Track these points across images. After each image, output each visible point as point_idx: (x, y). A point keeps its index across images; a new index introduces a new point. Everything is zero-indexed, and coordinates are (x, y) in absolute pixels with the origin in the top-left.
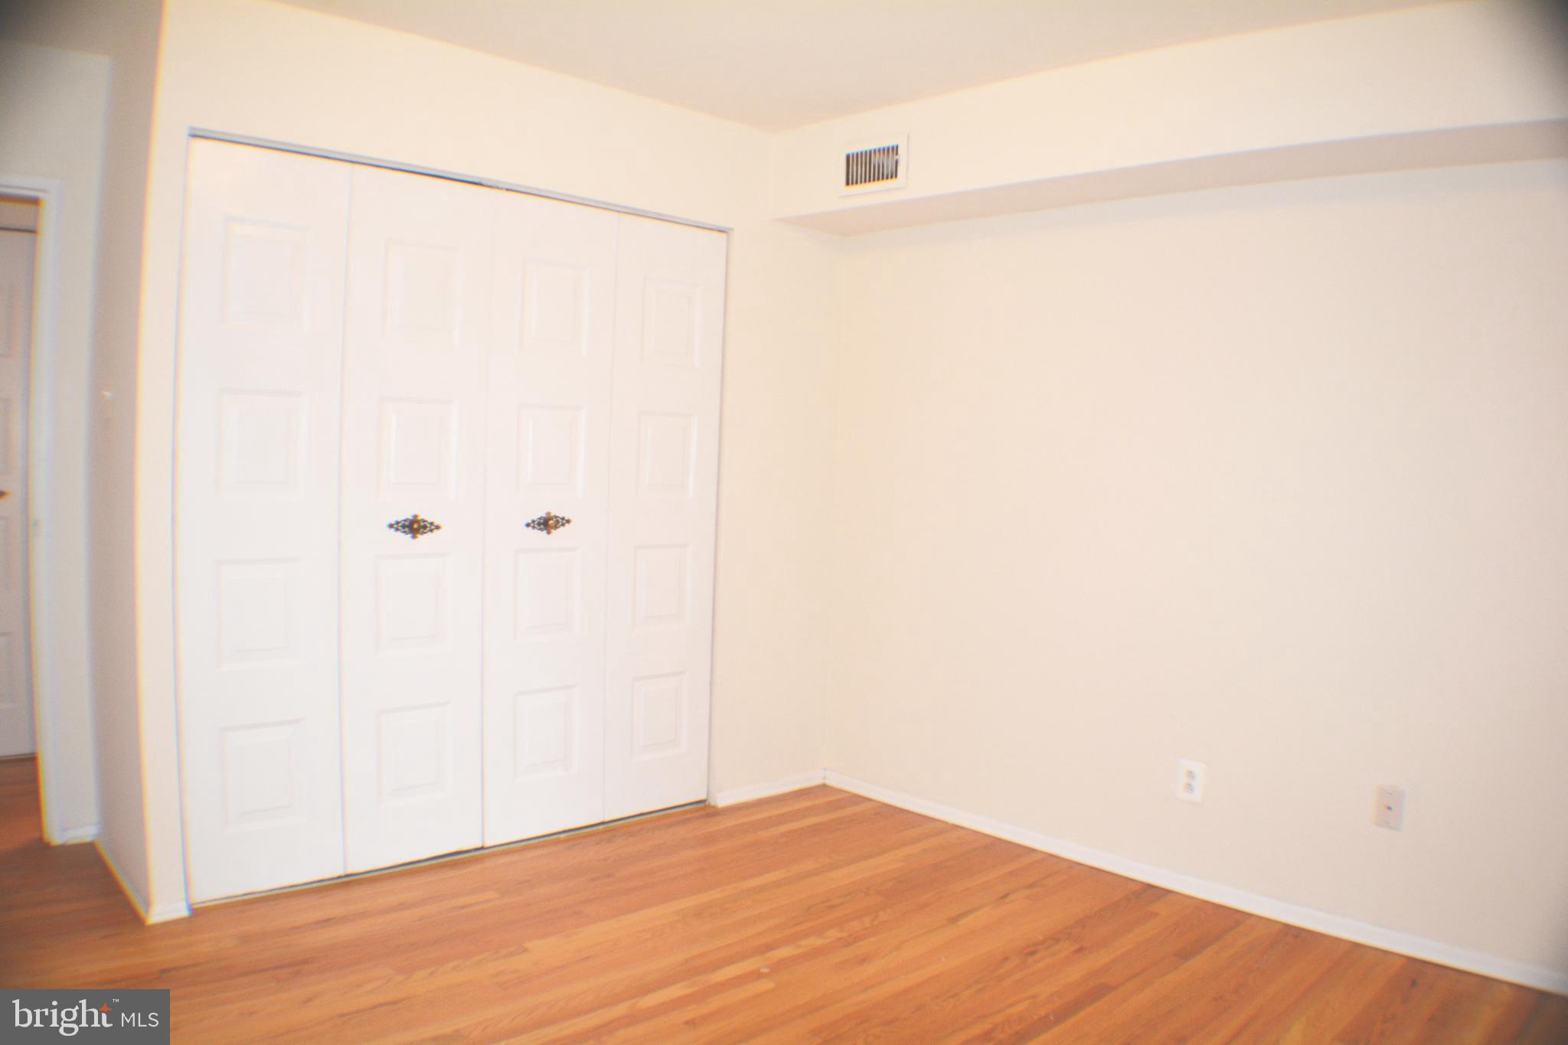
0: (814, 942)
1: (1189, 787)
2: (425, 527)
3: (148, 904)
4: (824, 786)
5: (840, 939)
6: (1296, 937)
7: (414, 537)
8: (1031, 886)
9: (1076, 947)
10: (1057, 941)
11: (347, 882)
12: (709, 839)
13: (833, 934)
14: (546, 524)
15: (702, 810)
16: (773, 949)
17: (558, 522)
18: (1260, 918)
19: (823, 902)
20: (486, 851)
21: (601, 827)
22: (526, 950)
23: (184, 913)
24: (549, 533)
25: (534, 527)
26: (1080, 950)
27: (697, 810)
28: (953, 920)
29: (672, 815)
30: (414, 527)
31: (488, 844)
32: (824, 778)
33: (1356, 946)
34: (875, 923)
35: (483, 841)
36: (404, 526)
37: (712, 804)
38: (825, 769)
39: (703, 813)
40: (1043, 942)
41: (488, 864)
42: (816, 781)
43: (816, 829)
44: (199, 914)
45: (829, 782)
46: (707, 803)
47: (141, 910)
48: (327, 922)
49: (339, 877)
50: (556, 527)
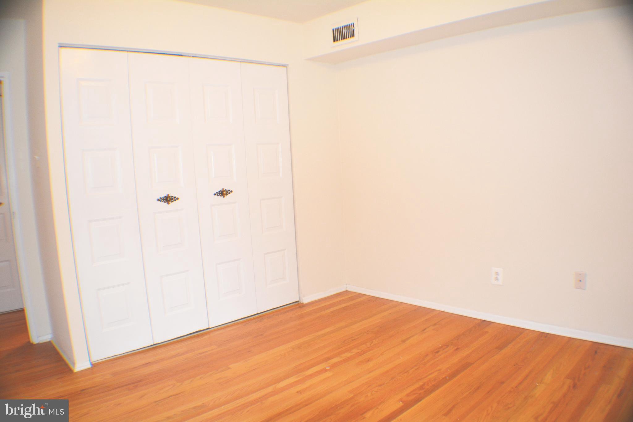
0: (348, 355)
1: (497, 279)
2: (172, 199)
3: (74, 364)
4: (347, 291)
5: (358, 352)
6: (545, 337)
7: (168, 204)
8: (435, 325)
9: (456, 348)
10: (447, 346)
11: (155, 347)
12: (301, 317)
13: (355, 351)
14: (222, 193)
15: (298, 305)
16: (330, 359)
17: (227, 192)
18: (530, 330)
19: (350, 338)
20: (210, 330)
21: (257, 316)
22: (229, 368)
23: (89, 366)
24: (224, 197)
25: (217, 195)
26: (457, 349)
27: (296, 305)
28: (404, 341)
29: (285, 308)
30: (168, 199)
31: (210, 327)
32: (347, 288)
33: (571, 339)
34: (372, 345)
35: (209, 326)
36: (164, 200)
37: (301, 302)
38: (347, 284)
39: (298, 306)
40: (441, 347)
41: (212, 335)
42: (344, 290)
43: (345, 309)
44: (94, 365)
45: (348, 289)
46: (299, 302)
47: (71, 366)
48: (147, 364)
49: (151, 346)
50: (226, 194)
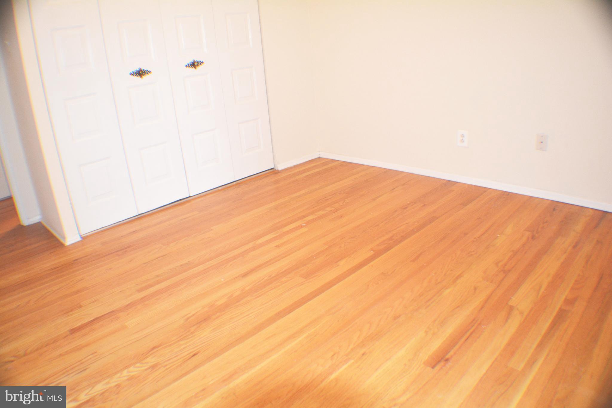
0: (322, 213)
1: (462, 141)
2: (145, 72)
3: (64, 238)
4: (319, 158)
5: (332, 210)
6: (508, 195)
7: (141, 77)
8: (404, 184)
9: (423, 204)
10: (415, 203)
11: (140, 217)
12: (277, 182)
13: (328, 209)
14: (194, 65)
15: (273, 171)
16: (306, 217)
17: (198, 63)
18: (493, 190)
19: (324, 198)
20: (191, 198)
21: (234, 183)
22: (211, 230)
23: (80, 239)
24: (195, 68)
25: (189, 67)
26: (424, 205)
27: (271, 172)
28: (374, 199)
29: (261, 175)
30: (140, 73)
31: (191, 196)
32: (319, 155)
33: (531, 198)
34: (344, 203)
35: (189, 194)
36: (136, 73)
37: (277, 169)
38: (319, 151)
39: (273, 173)
40: (409, 204)
41: (193, 202)
42: (316, 156)
43: (317, 173)
44: (83, 238)
45: (321, 156)
46: (274, 169)
47: (62, 240)
48: (134, 232)
49: (137, 216)
50: (198, 65)
